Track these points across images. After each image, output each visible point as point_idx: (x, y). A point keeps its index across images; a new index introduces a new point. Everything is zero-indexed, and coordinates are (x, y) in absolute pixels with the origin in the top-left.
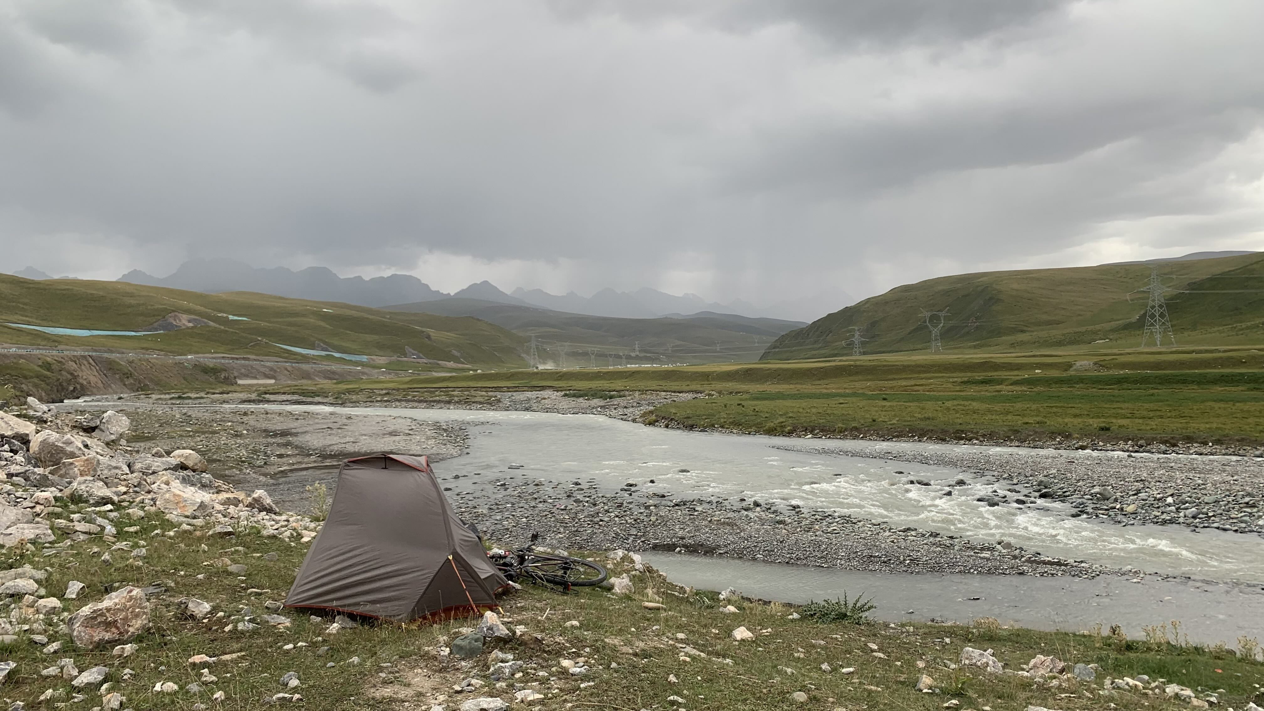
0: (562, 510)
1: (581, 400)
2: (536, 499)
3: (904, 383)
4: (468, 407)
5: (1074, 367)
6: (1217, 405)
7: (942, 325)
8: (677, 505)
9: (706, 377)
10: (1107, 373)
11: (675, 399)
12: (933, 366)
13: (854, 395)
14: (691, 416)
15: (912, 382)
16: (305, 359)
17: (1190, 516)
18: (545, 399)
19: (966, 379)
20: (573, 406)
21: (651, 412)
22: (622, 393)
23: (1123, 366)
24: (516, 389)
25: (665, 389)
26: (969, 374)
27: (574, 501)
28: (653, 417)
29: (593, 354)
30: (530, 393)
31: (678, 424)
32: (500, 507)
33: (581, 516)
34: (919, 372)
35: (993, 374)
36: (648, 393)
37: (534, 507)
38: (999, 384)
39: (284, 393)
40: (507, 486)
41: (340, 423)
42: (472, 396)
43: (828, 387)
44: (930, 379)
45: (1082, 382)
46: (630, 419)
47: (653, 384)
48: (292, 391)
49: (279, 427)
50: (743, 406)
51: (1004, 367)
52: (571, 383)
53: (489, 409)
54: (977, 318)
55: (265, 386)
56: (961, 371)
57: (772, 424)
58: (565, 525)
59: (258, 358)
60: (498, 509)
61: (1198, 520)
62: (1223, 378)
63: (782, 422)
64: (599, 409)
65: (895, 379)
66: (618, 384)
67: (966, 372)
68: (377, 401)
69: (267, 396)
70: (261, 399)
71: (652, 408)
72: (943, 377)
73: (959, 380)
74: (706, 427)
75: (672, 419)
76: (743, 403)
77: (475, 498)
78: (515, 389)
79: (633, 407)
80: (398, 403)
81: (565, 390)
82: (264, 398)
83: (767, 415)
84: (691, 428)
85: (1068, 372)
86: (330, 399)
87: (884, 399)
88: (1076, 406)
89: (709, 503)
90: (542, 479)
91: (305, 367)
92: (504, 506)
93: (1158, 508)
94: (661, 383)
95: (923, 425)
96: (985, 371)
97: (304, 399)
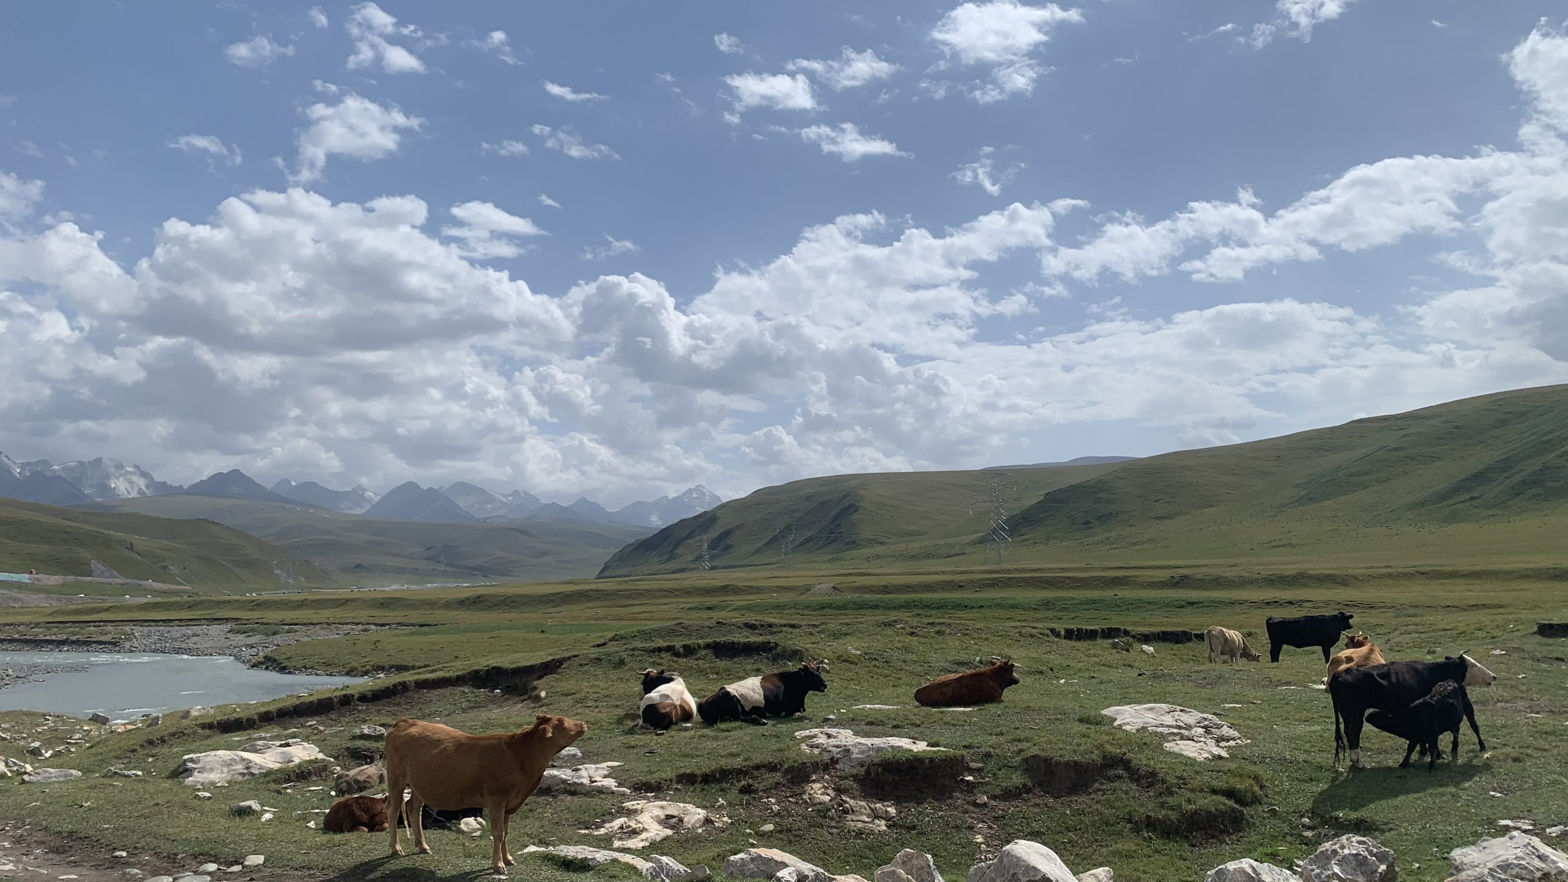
18: (198, 636)
64: (244, 648)
84: (283, 669)
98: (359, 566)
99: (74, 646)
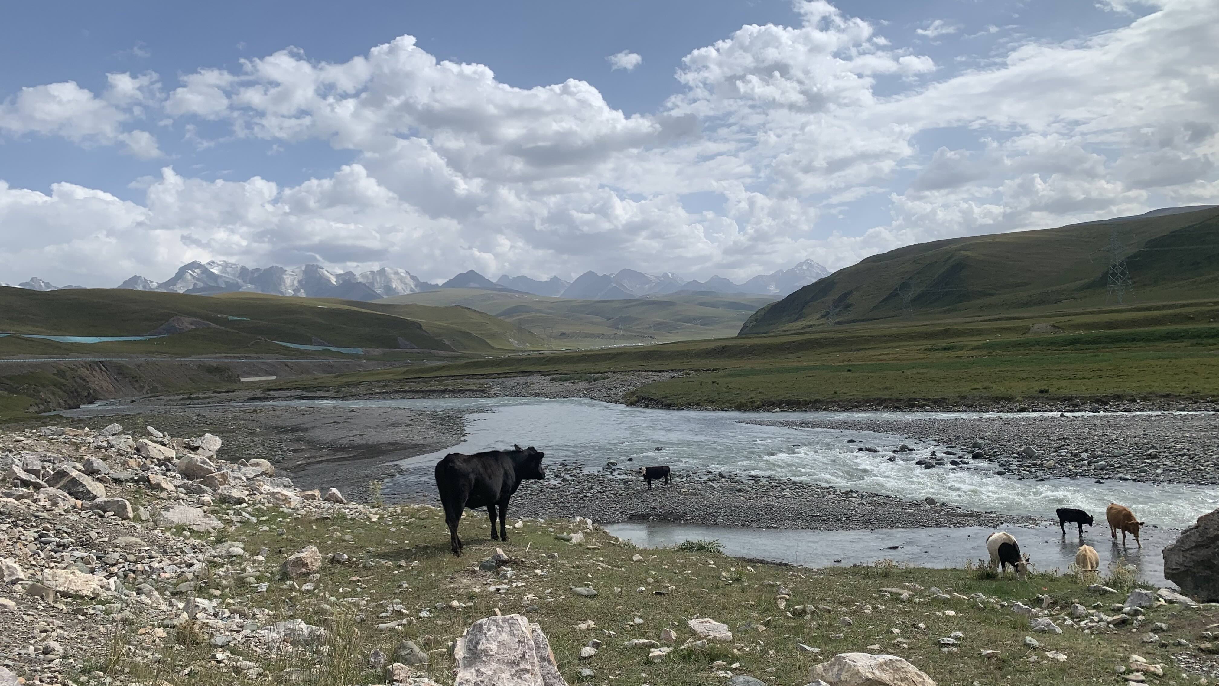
0: (551, 488)
1: (567, 383)
3: (872, 353)
4: (462, 396)
5: (1033, 330)
9: (685, 355)
10: (1063, 334)
11: (655, 379)
12: (900, 335)
13: (823, 367)
14: (670, 394)
15: (880, 352)
16: (304, 354)
18: (533, 384)
19: (929, 346)
20: (561, 390)
21: (633, 393)
22: (606, 375)
24: (507, 375)
25: (646, 368)
26: (934, 342)
28: (634, 398)
30: (519, 378)
31: (658, 403)
34: (887, 341)
35: (955, 340)
36: (630, 373)
38: (960, 350)
39: (287, 389)
41: (344, 417)
42: (465, 384)
43: (799, 360)
44: (896, 347)
45: (1038, 345)
46: (613, 400)
47: (636, 365)
48: (294, 386)
49: (288, 423)
50: (717, 384)
51: (965, 333)
52: (557, 367)
54: (946, 285)
55: (268, 382)
56: (925, 338)
57: (743, 400)
59: (258, 355)
61: (1104, 472)
63: (752, 398)
64: (584, 392)
65: (862, 349)
66: (603, 366)
67: (931, 339)
68: (376, 393)
69: (272, 393)
70: (266, 396)
71: (633, 389)
72: (908, 345)
73: (923, 347)
74: (683, 405)
75: (652, 399)
76: (718, 380)
78: (505, 375)
79: (616, 388)
80: (396, 395)
81: (553, 374)
82: (269, 394)
83: (739, 392)
84: (669, 406)
85: (1027, 335)
86: (331, 394)
87: (849, 371)
88: (1025, 369)
89: (680, 476)
91: (303, 362)
93: (1073, 462)
94: (642, 363)
95: (881, 394)
96: (947, 338)
97: (307, 394)
98: (563, 334)
99: (452, 394)
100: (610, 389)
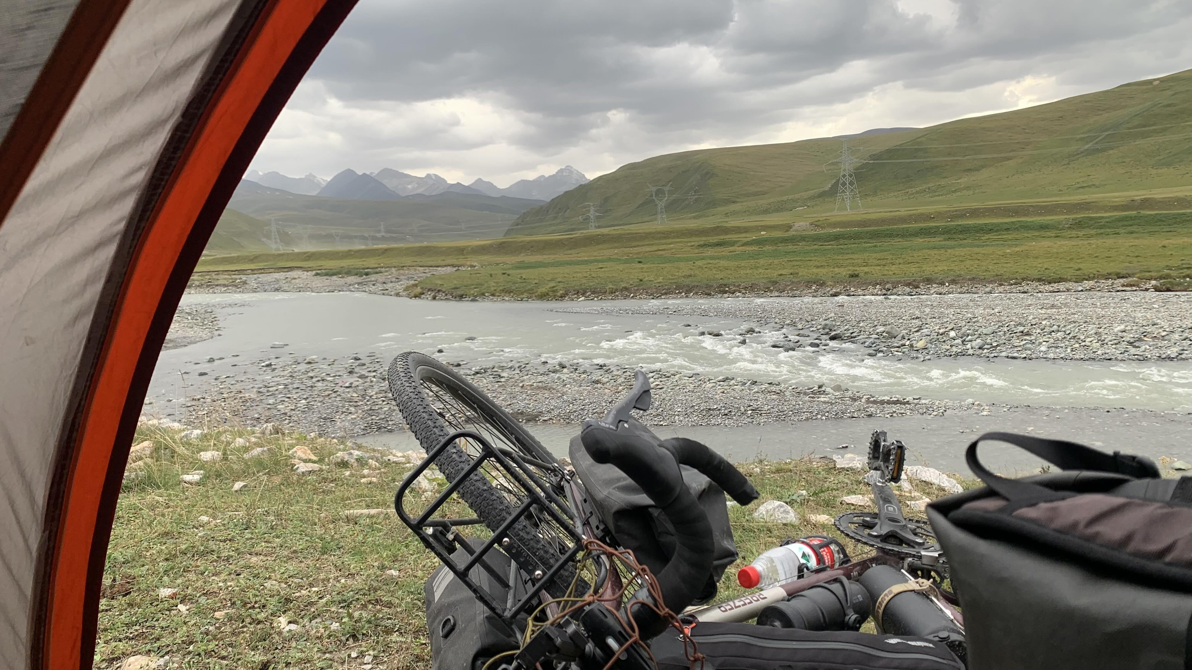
0: (347, 387)
1: (334, 278)
2: (312, 377)
3: (648, 249)
4: (211, 291)
5: (794, 228)
6: (932, 252)
7: (666, 199)
8: (477, 373)
9: (461, 251)
10: (822, 232)
11: (434, 273)
12: (671, 232)
13: (610, 260)
14: (458, 286)
15: (655, 248)
17: (977, 347)
18: (295, 279)
19: (702, 243)
20: (328, 284)
21: (416, 285)
22: (377, 270)
23: (835, 225)
24: (262, 271)
25: (421, 264)
26: (704, 238)
27: (359, 377)
28: (419, 290)
29: (337, 236)
30: (277, 274)
31: (446, 295)
32: (271, 389)
33: (370, 392)
34: (660, 239)
35: (725, 237)
36: (405, 268)
37: (312, 387)
38: (732, 246)
40: (273, 367)
42: (214, 279)
43: (579, 255)
44: (670, 244)
45: (805, 241)
46: (392, 293)
47: (407, 261)
50: (509, 275)
51: (733, 231)
52: (320, 263)
53: (235, 292)
54: (695, 192)
56: (696, 235)
57: (544, 289)
58: (355, 404)
60: (268, 391)
61: (985, 351)
62: (922, 231)
63: (553, 287)
64: (356, 286)
65: (638, 246)
66: (371, 262)
67: (700, 237)
71: (412, 282)
72: (680, 242)
73: (697, 244)
74: (476, 296)
75: (439, 291)
76: (508, 272)
77: (237, 381)
78: (260, 271)
79: (391, 282)
81: (315, 270)
83: (537, 281)
84: (461, 297)
85: (789, 233)
87: (640, 262)
88: (813, 259)
89: (511, 368)
90: (314, 357)
92: (275, 388)
93: (944, 341)
94: (415, 259)
95: (687, 281)
96: (717, 235)
100: (384, 283)
